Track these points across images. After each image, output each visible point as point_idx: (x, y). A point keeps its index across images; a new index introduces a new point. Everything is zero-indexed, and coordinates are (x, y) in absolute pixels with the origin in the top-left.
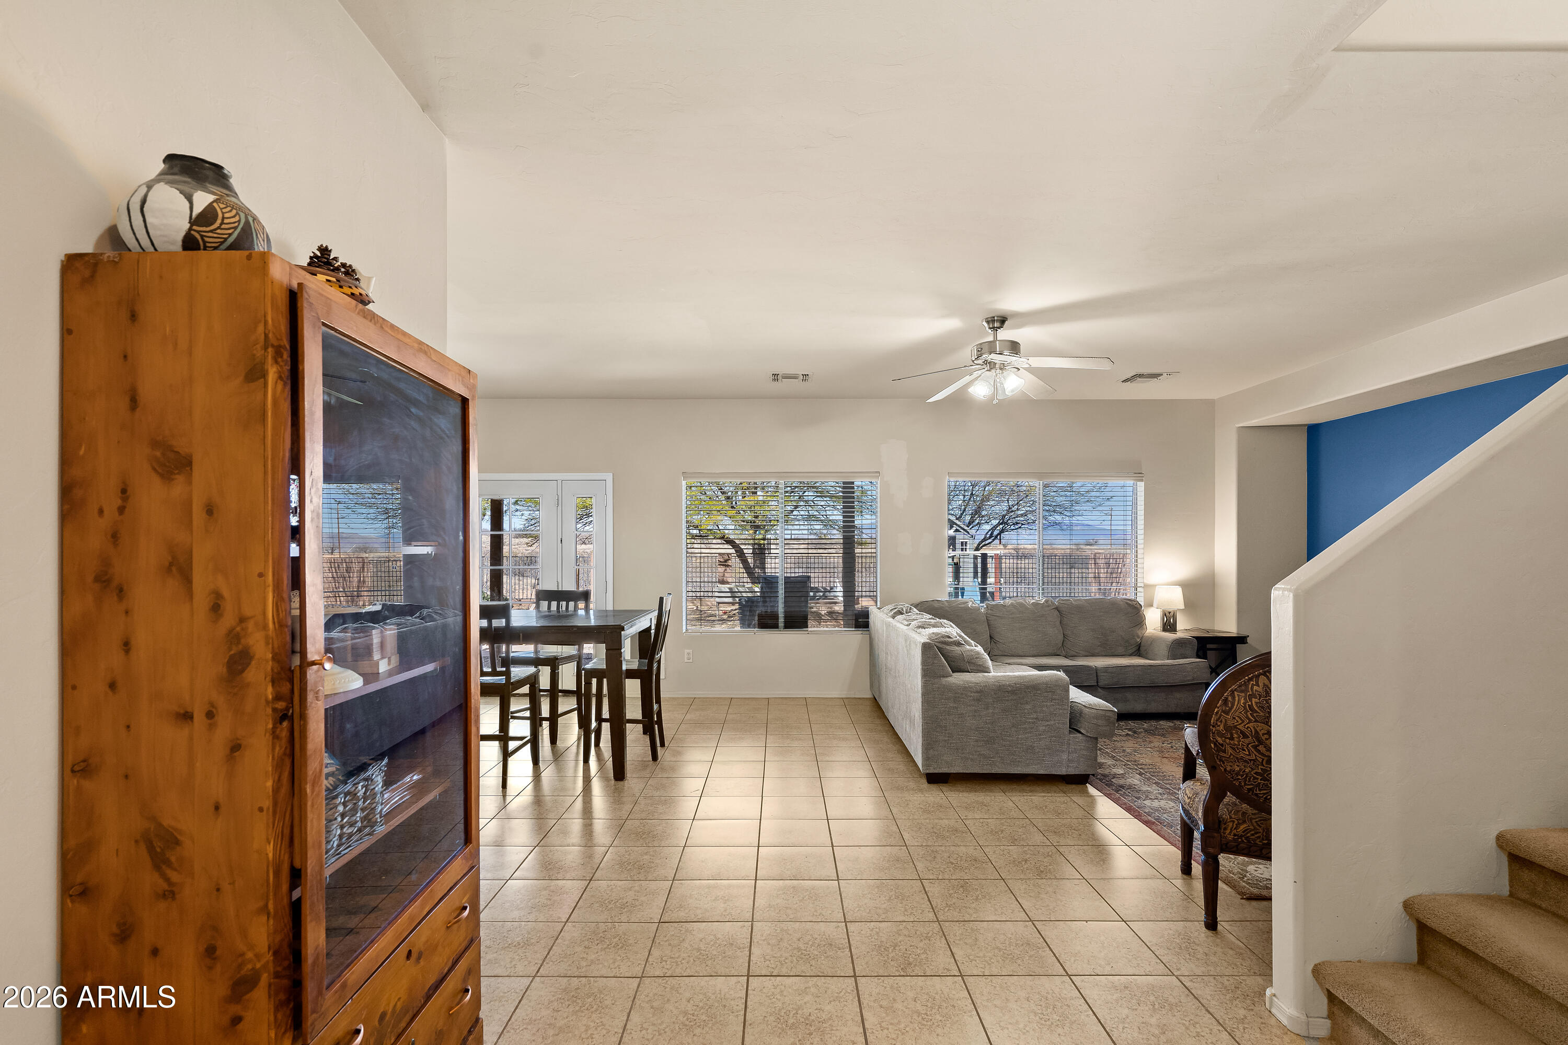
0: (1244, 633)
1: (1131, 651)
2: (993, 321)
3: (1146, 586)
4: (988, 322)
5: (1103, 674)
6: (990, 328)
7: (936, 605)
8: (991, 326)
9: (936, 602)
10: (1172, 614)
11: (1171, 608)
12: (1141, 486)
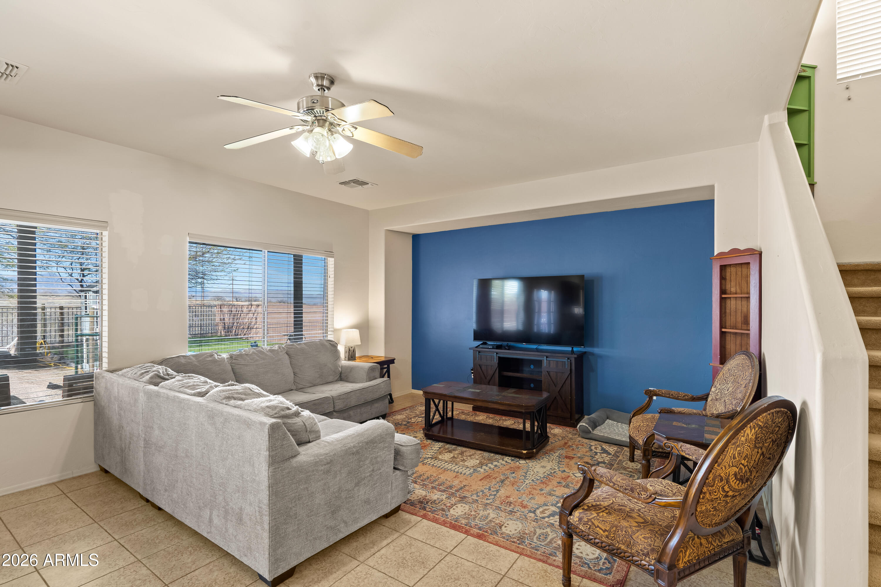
0: (391, 356)
1: (336, 378)
2: (323, 78)
3: (335, 331)
4: (317, 78)
5: (338, 401)
6: (318, 85)
7: (183, 361)
8: (320, 83)
9: (182, 357)
10: (353, 348)
11: (352, 344)
12: (331, 261)
